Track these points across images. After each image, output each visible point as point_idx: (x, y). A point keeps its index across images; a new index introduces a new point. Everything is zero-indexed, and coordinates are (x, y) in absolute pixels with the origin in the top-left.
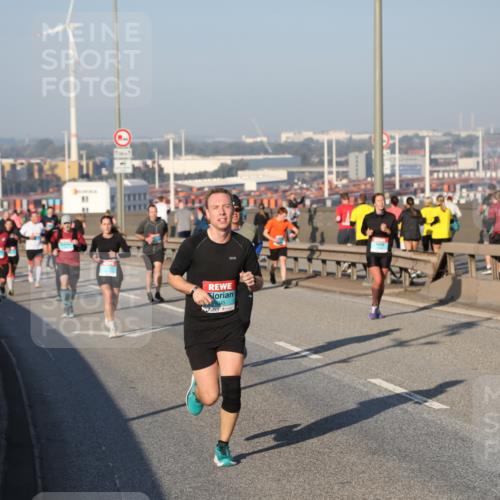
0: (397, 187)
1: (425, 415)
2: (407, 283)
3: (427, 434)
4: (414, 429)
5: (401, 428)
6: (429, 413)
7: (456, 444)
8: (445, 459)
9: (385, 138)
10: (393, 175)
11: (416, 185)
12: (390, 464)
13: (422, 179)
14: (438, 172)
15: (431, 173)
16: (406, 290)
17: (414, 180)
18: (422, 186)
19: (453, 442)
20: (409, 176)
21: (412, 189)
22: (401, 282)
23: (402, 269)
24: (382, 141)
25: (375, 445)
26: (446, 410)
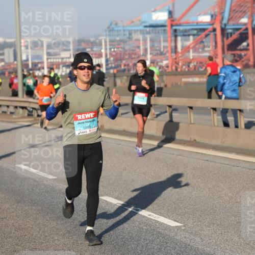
0: (30, 66)
1: (45, 182)
2: (36, 115)
3: (45, 192)
4: (39, 189)
5: (33, 189)
6: (47, 181)
7: (60, 196)
8: (55, 203)
9: (22, 41)
10: (27, 60)
11: (39, 65)
12: (27, 208)
13: (42, 63)
14: (51, 59)
15: (47, 59)
16: (35, 119)
17: (38, 63)
18: (42, 66)
19: (59, 195)
20: (36, 61)
21: (37, 68)
22: (32, 115)
23: (33, 108)
24: (21, 43)
25: (19, 198)
26: (55, 179)
